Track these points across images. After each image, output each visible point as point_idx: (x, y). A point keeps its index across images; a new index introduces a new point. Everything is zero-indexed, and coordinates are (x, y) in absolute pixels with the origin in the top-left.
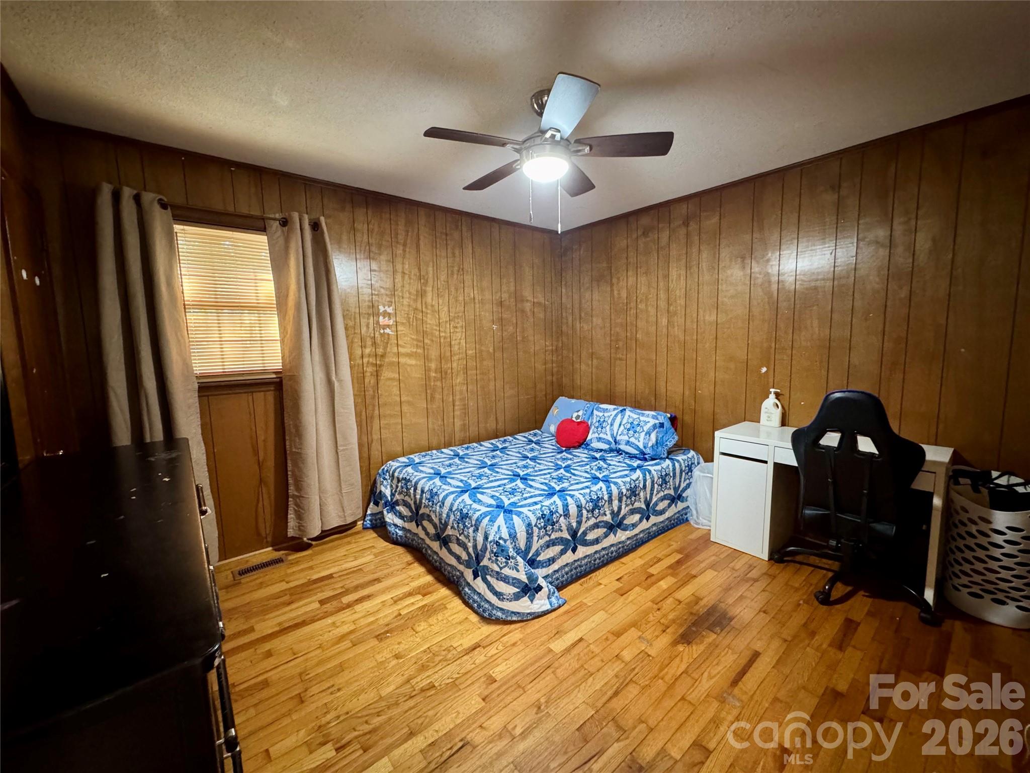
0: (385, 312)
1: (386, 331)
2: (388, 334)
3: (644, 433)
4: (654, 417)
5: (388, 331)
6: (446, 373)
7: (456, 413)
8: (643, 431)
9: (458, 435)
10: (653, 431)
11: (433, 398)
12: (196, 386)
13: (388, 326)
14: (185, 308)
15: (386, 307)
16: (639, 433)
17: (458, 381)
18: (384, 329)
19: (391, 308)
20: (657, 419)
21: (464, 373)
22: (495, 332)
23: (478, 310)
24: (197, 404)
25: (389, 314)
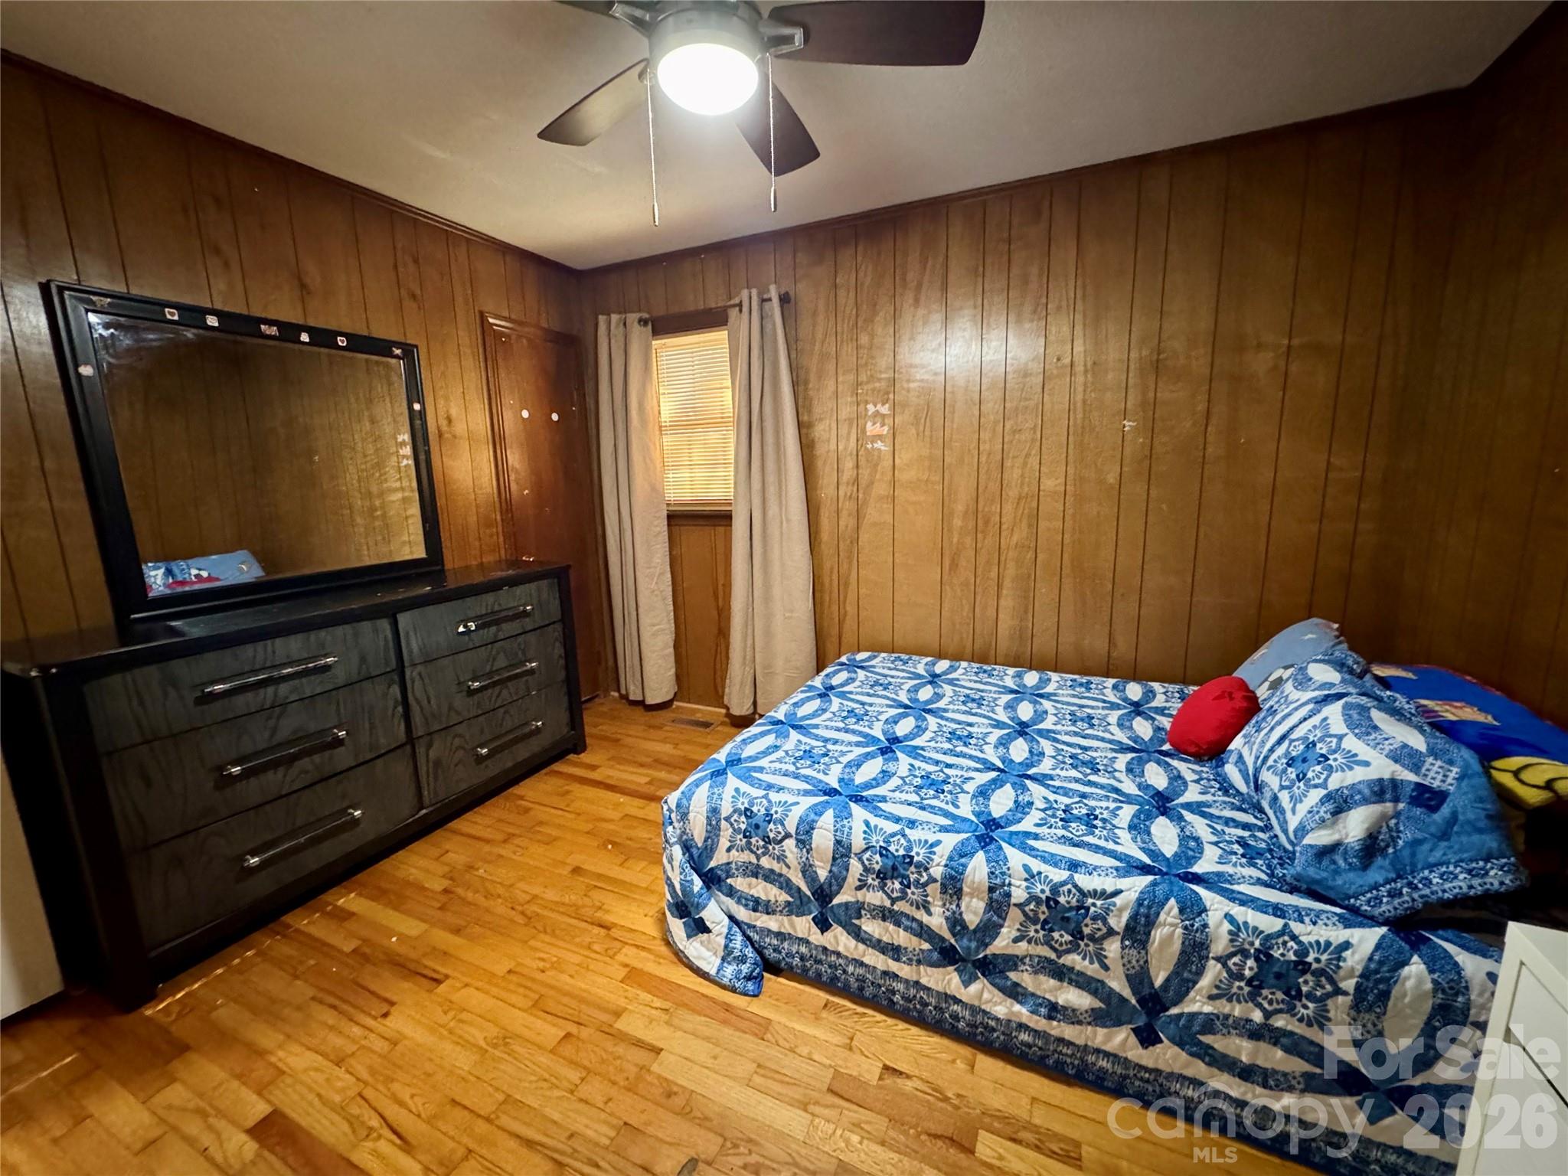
0: (877, 414)
1: (876, 445)
2: (879, 450)
3: (1323, 792)
4: (1403, 755)
5: (879, 445)
6: (987, 522)
7: (1002, 602)
8: (1324, 785)
9: (1004, 644)
10: (1366, 801)
11: (954, 565)
12: (665, 513)
13: (880, 437)
14: (661, 431)
15: (879, 406)
16: (1310, 786)
17: (1015, 538)
18: (872, 442)
19: (887, 406)
20: (1416, 768)
21: (1030, 526)
22: (1128, 438)
23: (1080, 389)
24: (666, 533)
25: (883, 416)
